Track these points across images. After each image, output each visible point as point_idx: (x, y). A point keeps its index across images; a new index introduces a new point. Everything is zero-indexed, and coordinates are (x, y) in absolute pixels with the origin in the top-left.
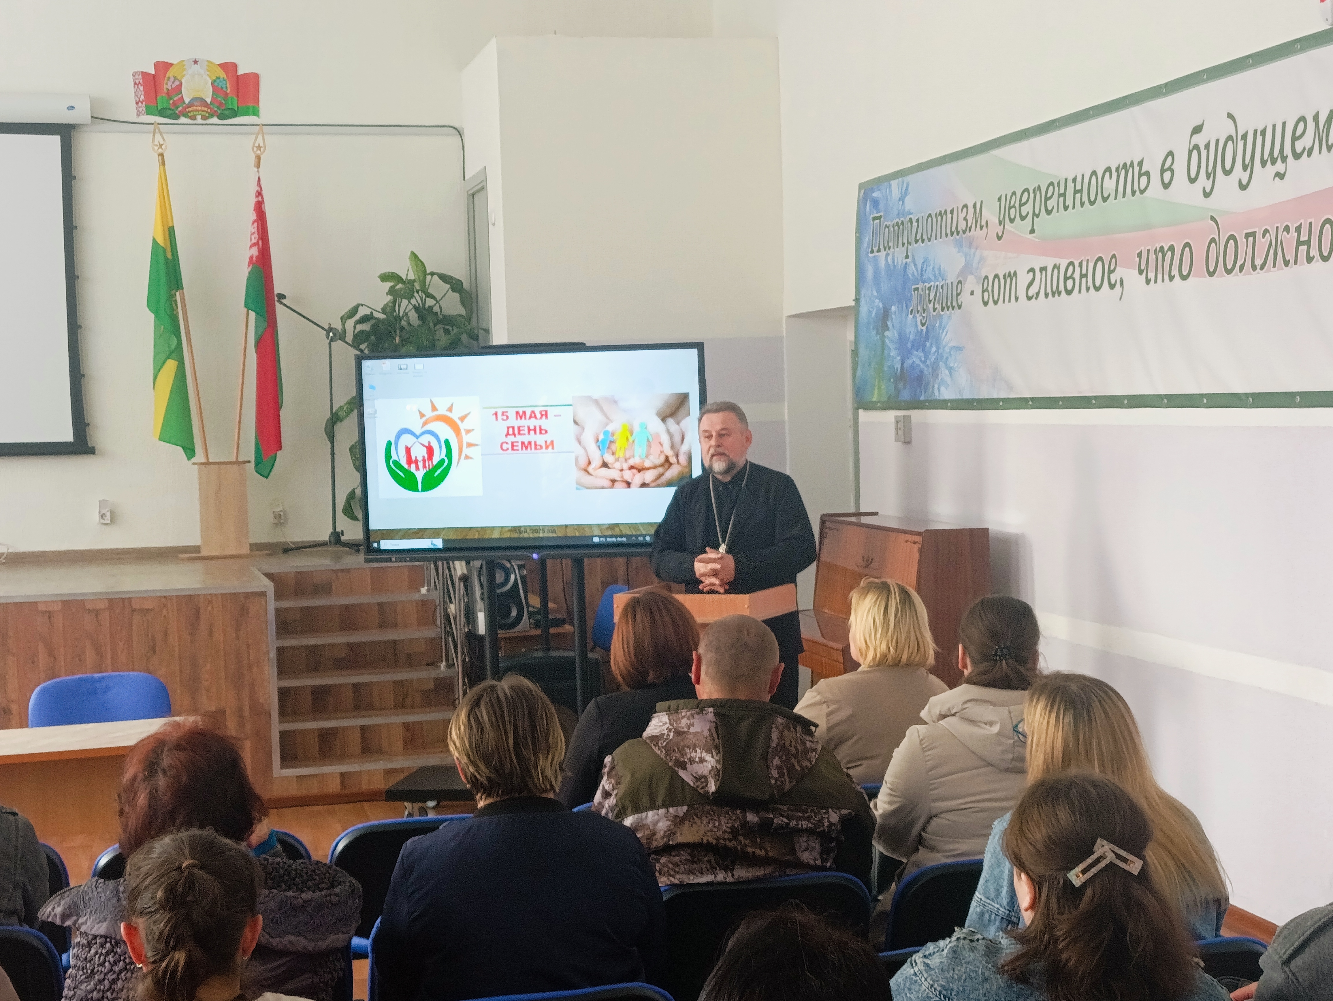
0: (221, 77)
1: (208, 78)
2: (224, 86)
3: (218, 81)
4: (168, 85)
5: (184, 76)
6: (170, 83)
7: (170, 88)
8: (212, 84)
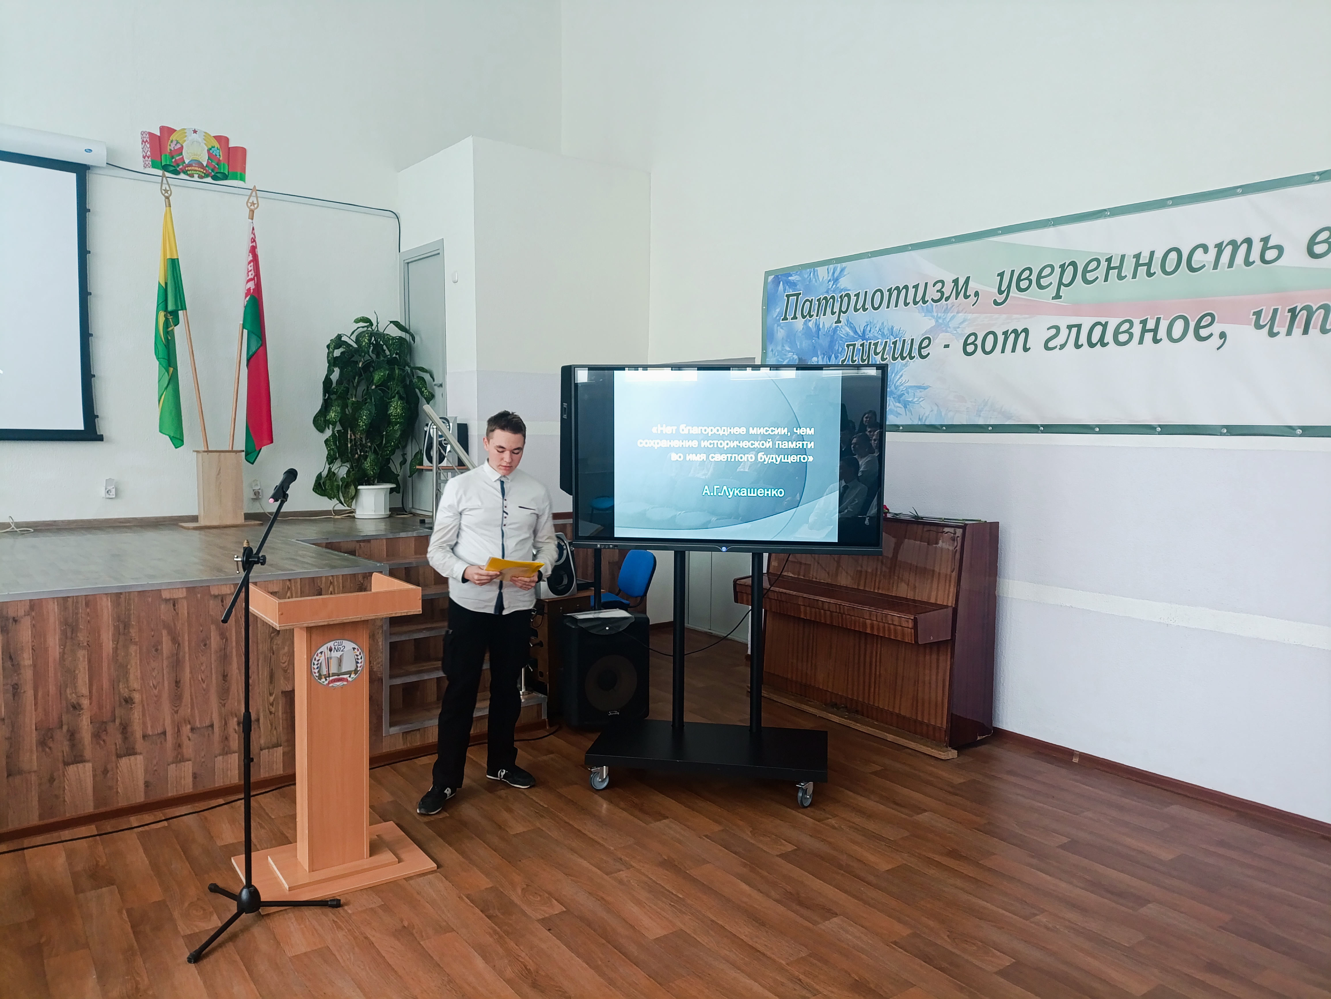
0: (216, 147)
1: (205, 147)
2: (218, 154)
3: (213, 149)
4: (172, 146)
5: (185, 141)
6: (173, 145)
7: (173, 149)
8: (208, 151)
